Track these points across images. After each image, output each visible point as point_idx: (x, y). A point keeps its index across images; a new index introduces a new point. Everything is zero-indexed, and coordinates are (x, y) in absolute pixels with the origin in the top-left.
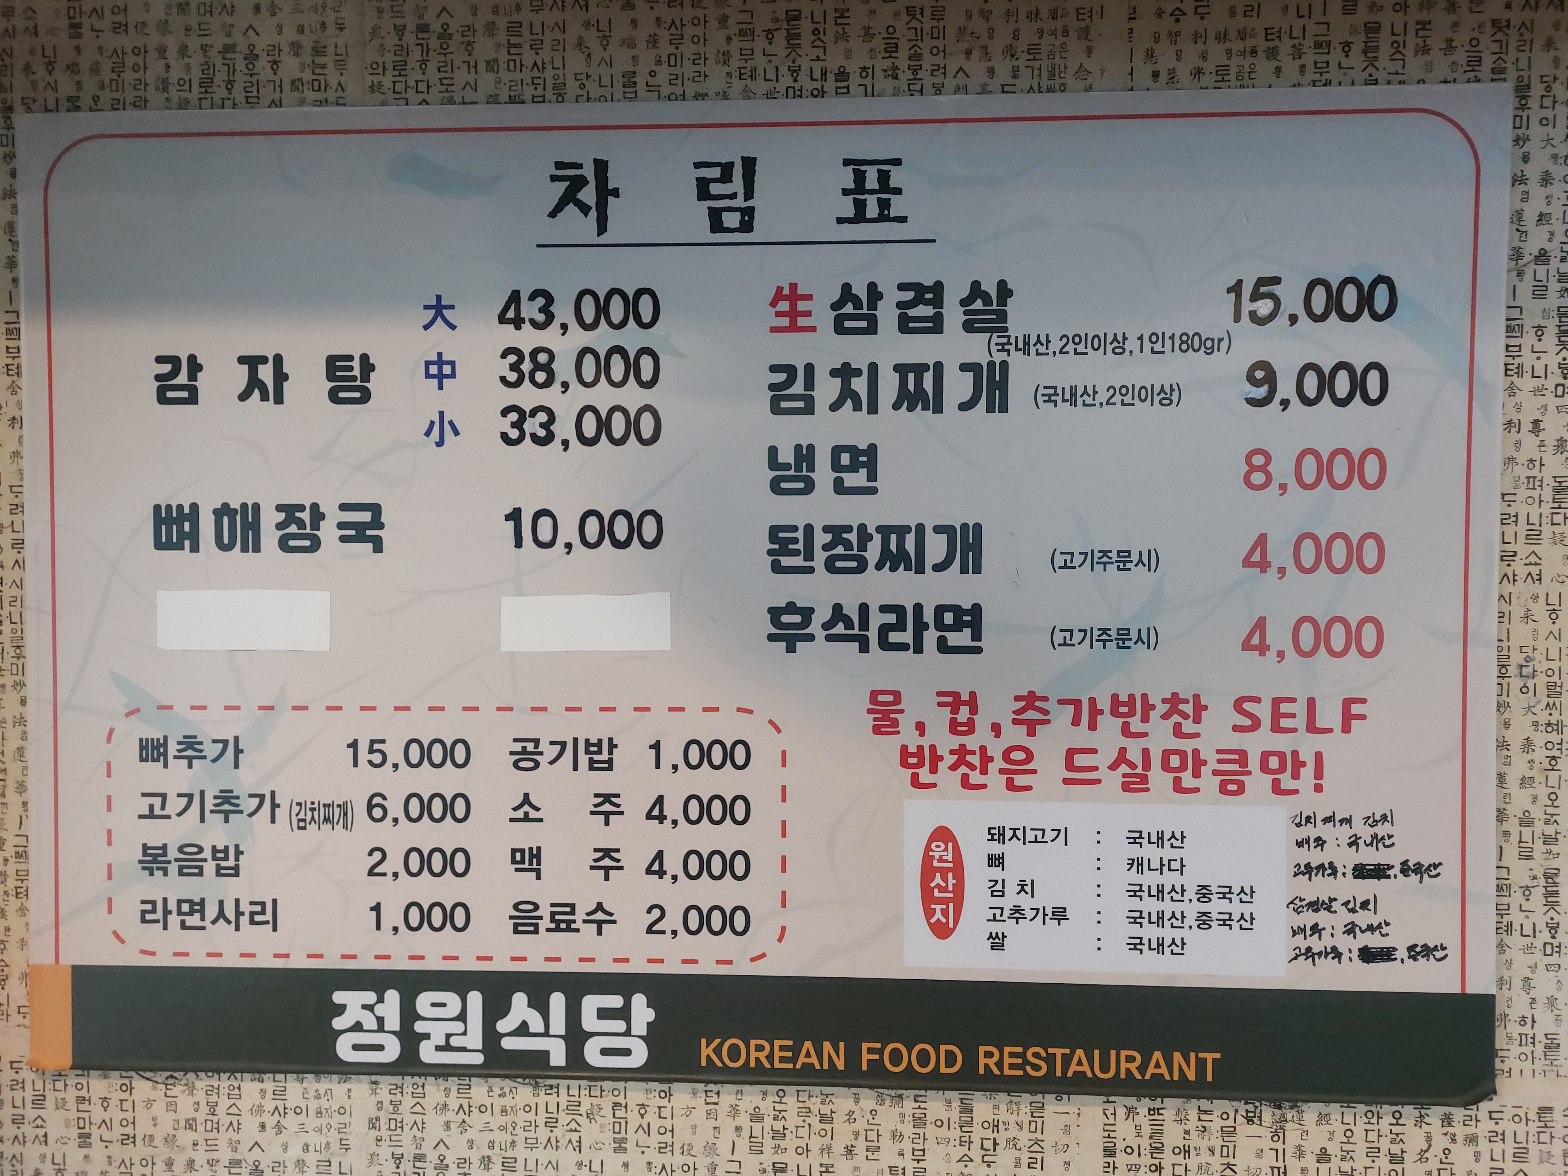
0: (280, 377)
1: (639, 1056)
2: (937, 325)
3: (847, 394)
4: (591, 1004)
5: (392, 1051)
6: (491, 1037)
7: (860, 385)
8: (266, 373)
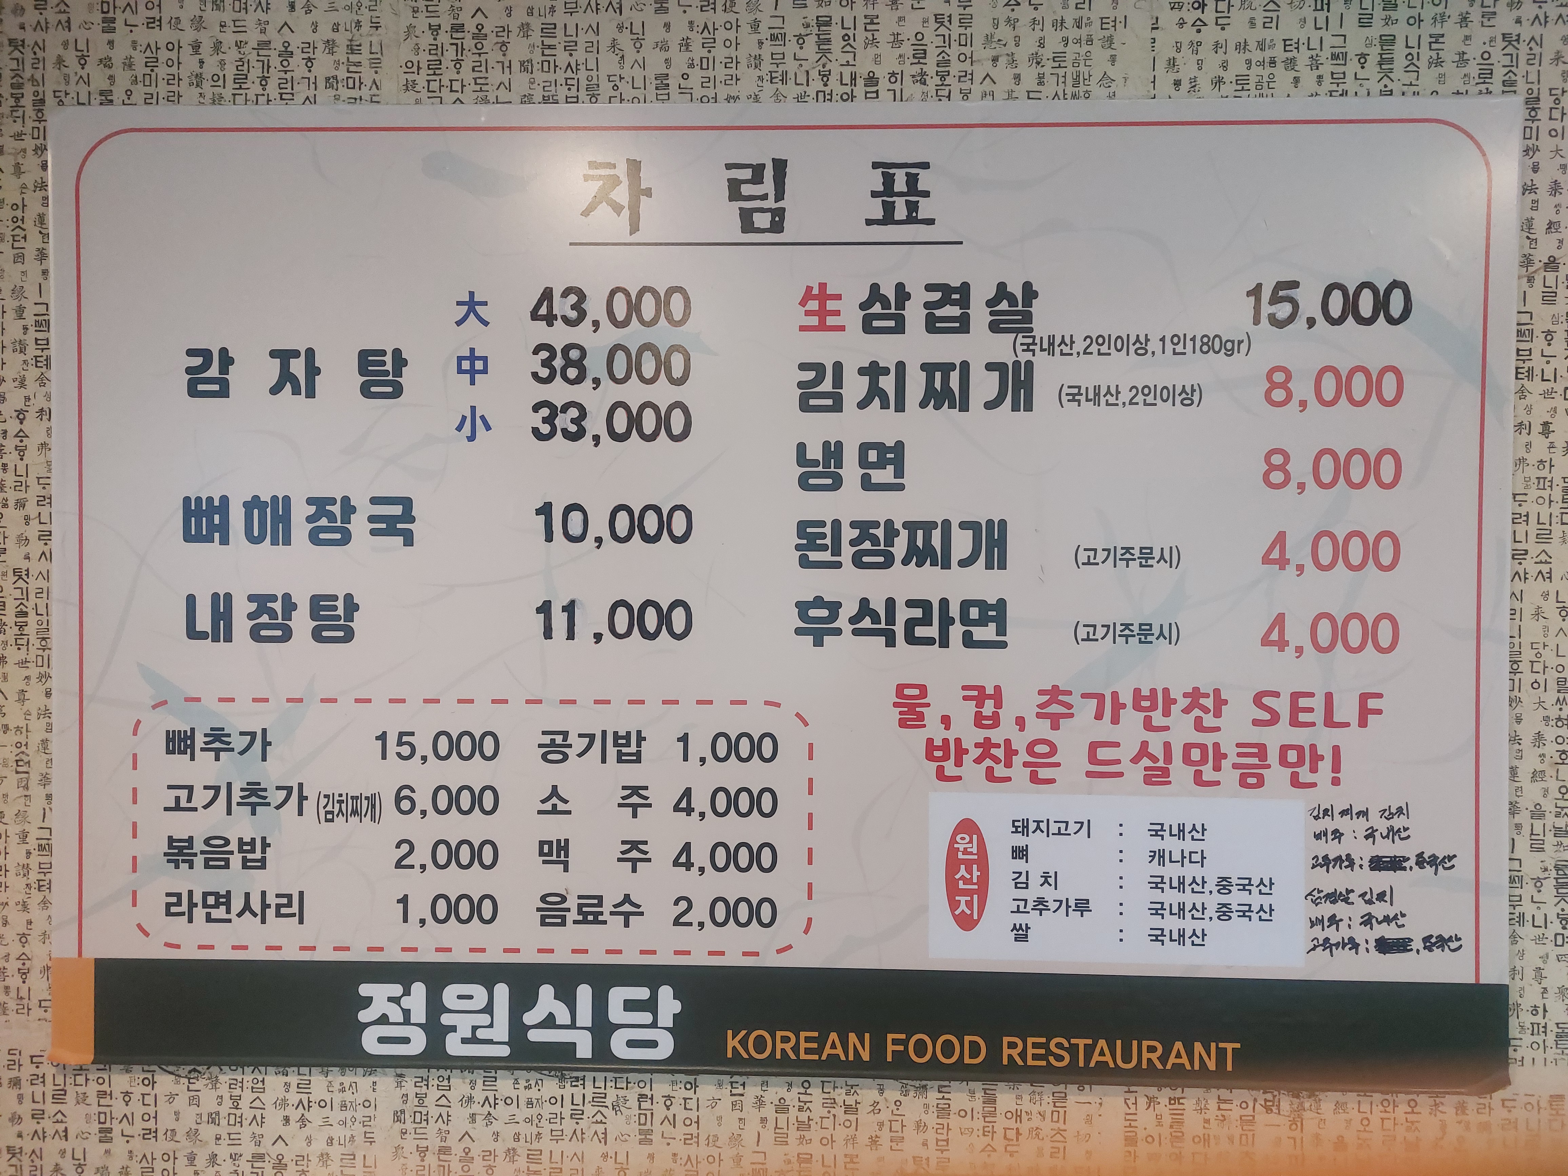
0: (313, 371)
1: (666, 1047)
2: (963, 325)
3: (875, 392)
4: (618, 995)
5: (418, 1043)
6: (517, 1029)
7: (887, 383)
8: (298, 367)
